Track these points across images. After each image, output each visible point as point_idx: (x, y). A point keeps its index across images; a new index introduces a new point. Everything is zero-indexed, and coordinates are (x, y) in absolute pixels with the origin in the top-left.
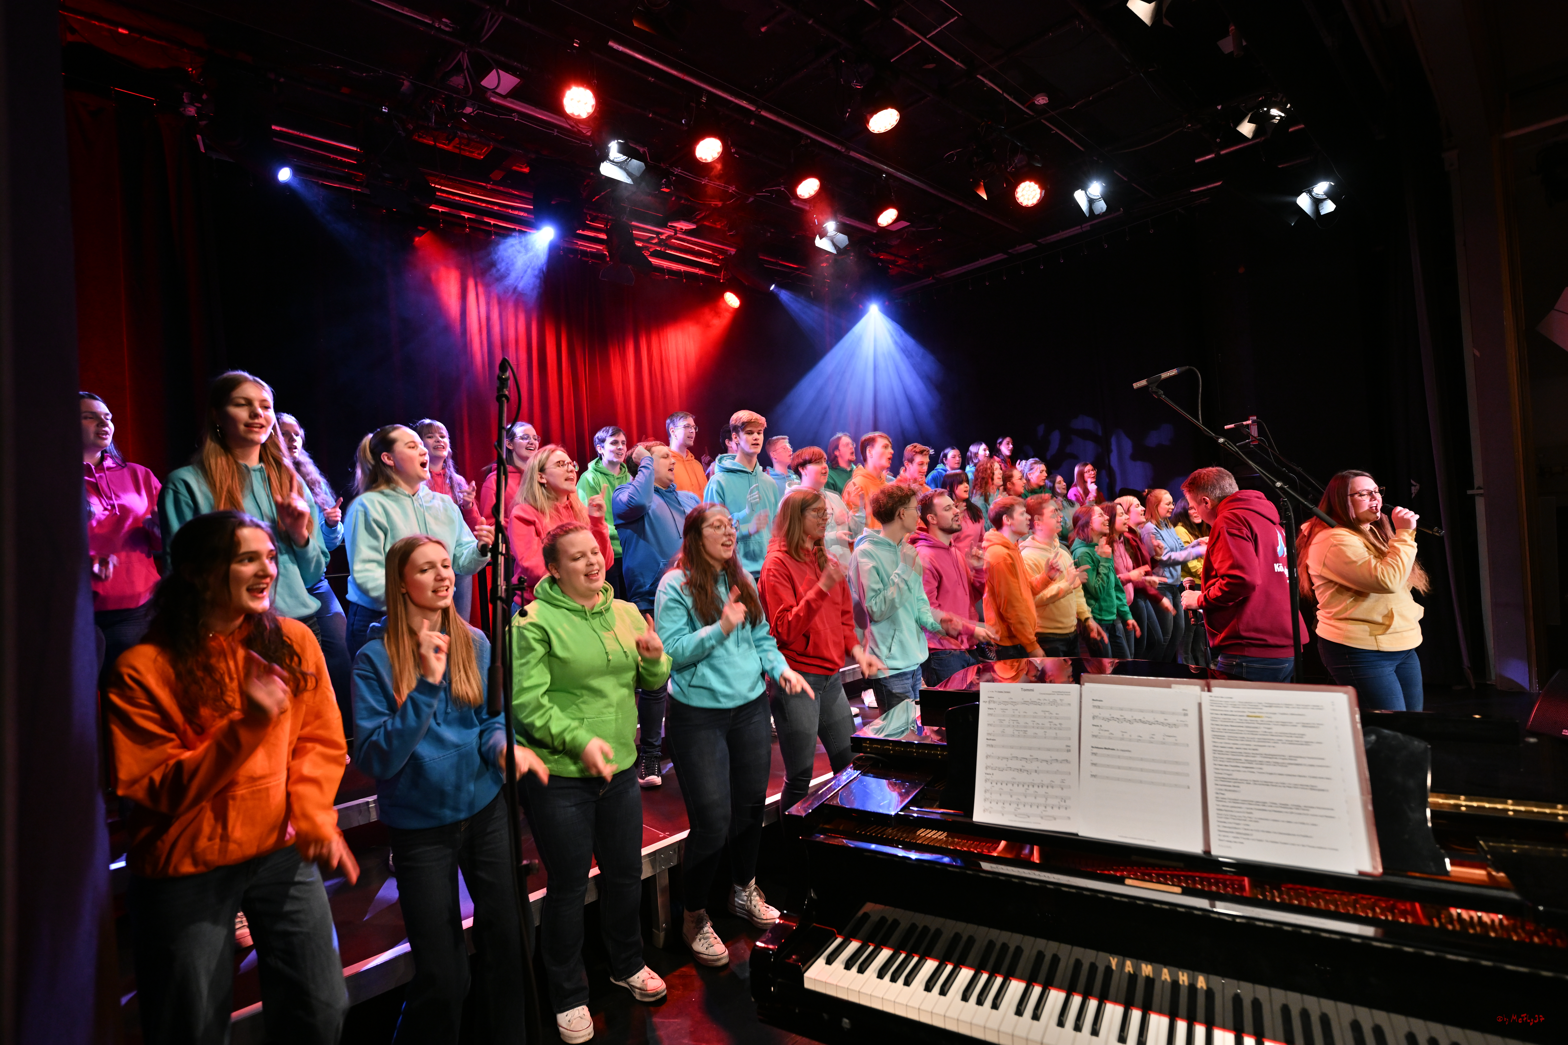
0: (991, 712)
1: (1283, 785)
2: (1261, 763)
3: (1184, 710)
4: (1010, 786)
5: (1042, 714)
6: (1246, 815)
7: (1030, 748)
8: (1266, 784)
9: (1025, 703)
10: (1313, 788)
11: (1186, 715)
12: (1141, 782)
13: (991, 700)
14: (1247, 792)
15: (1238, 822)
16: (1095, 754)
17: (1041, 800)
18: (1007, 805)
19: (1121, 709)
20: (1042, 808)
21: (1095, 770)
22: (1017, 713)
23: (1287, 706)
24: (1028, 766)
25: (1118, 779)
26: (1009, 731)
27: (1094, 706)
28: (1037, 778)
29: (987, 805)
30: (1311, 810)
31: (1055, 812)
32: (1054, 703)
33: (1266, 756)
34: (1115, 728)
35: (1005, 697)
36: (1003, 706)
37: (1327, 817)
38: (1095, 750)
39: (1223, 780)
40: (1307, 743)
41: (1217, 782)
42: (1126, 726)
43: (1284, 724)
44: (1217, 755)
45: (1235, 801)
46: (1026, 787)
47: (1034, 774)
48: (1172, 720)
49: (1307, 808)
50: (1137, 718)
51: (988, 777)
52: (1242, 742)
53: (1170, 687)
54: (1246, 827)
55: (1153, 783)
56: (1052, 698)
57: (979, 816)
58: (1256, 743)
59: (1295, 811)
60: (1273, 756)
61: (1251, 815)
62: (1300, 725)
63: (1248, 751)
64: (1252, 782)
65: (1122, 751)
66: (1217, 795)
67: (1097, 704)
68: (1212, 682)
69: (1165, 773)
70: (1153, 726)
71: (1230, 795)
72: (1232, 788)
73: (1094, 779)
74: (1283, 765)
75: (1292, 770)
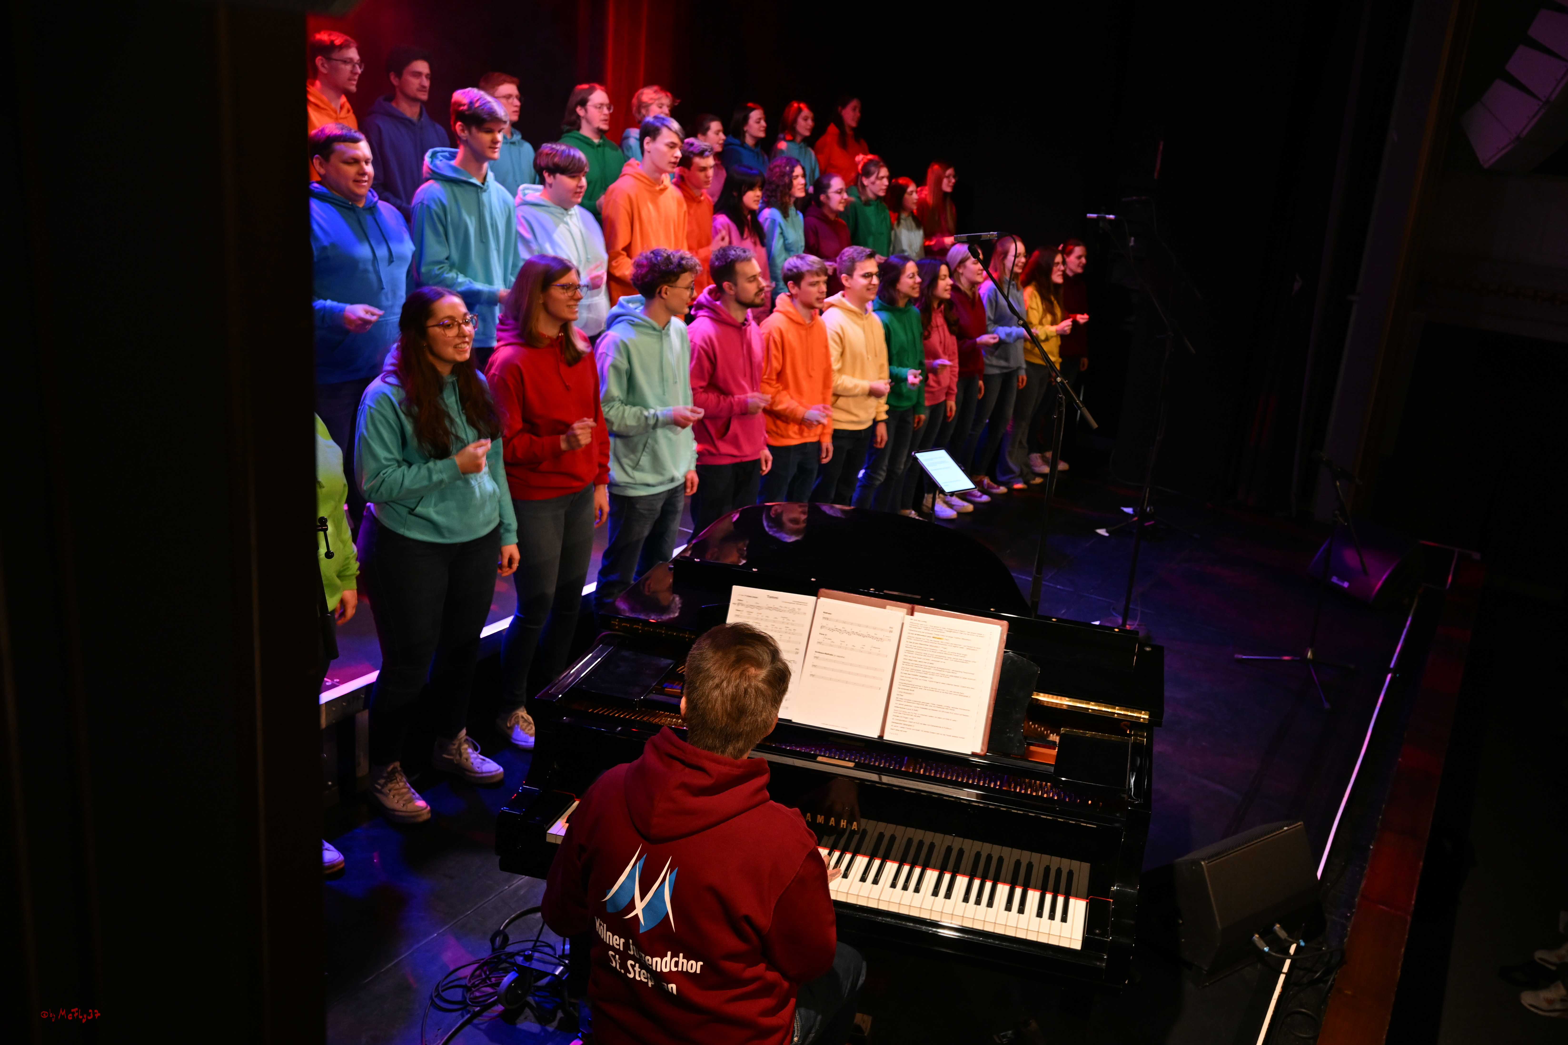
0: (738, 613)
1: (943, 691)
2: (933, 674)
3: (891, 628)
5: (781, 620)
6: (913, 712)
8: (932, 689)
9: (769, 608)
10: (961, 695)
11: (891, 632)
12: (847, 682)
13: (740, 603)
14: (919, 695)
15: (906, 716)
16: (817, 657)
19: (844, 622)
21: (815, 670)
22: (760, 616)
25: (831, 679)
27: (824, 618)
30: (956, 710)
33: (938, 669)
34: (836, 637)
35: (752, 601)
36: (749, 609)
37: (964, 715)
38: (818, 655)
39: (905, 685)
40: (967, 662)
41: (900, 687)
42: (845, 636)
43: (955, 646)
44: (905, 666)
45: (909, 701)
48: (880, 635)
49: (954, 708)
50: (855, 631)
52: (925, 657)
53: (885, 608)
54: (911, 720)
56: (791, 606)
58: (933, 659)
59: (945, 710)
60: (942, 669)
61: (916, 712)
62: (966, 647)
63: (926, 664)
64: (923, 688)
65: (838, 656)
66: (898, 696)
67: (826, 616)
68: (917, 607)
69: (866, 676)
70: (865, 638)
71: (906, 696)
72: (909, 692)
73: (811, 677)
74: (947, 677)
75: (953, 680)
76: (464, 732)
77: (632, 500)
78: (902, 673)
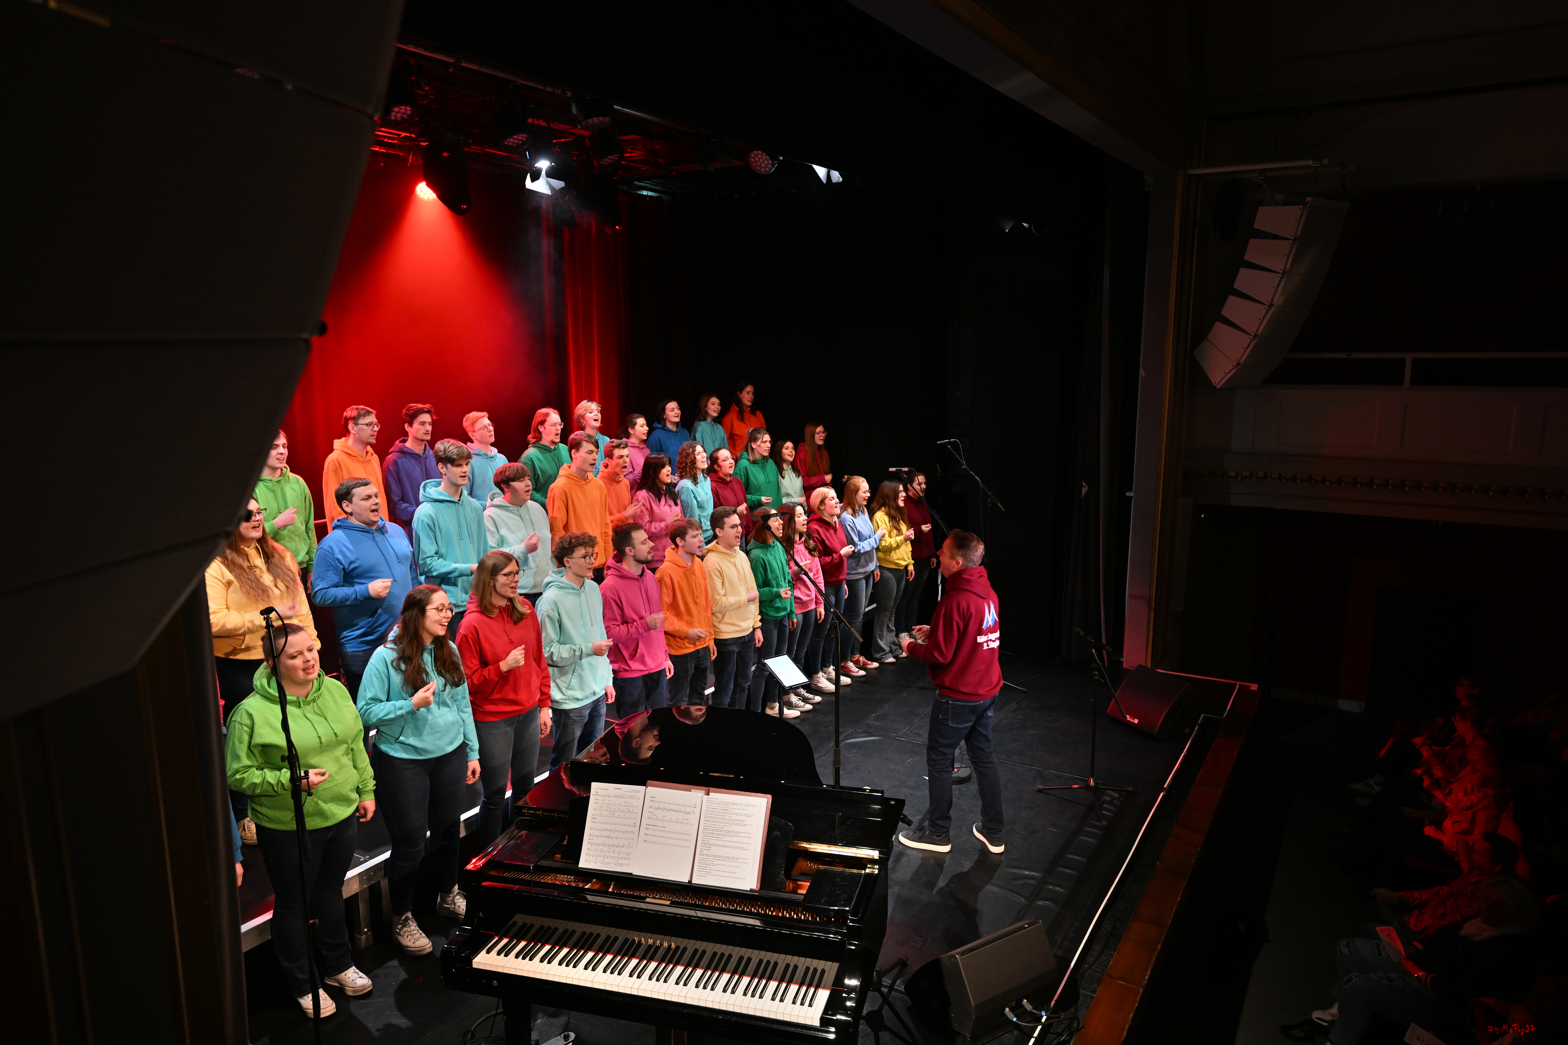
0: (596, 801)
1: (730, 847)
2: (723, 835)
3: (694, 805)
4: (601, 846)
5: (623, 804)
6: (711, 862)
7: (615, 824)
8: (723, 846)
9: (616, 796)
10: (742, 849)
11: (695, 807)
12: (667, 845)
13: (597, 794)
14: (715, 851)
15: (706, 866)
16: (648, 828)
17: (616, 855)
18: (598, 858)
19: (664, 803)
20: (616, 859)
21: (646, 838)
22: (610, 802)
23: (741, 804)
24: (613, 835)
25: (657, 843)
26: (605, 813)
27: (651, 801)
28: (616, 842)
29: (588, 857)
30: (739, 860)
31: (623, 861)
32: (631, 797)
33: (726, 831)
34: (659, 813)
35: (605, 792)
36: (603, 798)
37: (744, 863)
38: (648, 826)
39: (704, 844)
40: (745, 825)
41: (702, 846)
42: (665, 812)
43: (737, 814)
44: (704, 831)
45: (708, 855)
46: (610, 847)
47: (615, 840)
48: (688, 810)
49: (737, 859)
50: (672, 808)
51: (590, 841)
52: (716, 824)
53: (689, 791)
55: (673, 845)
56: (630, 794)
57: (583, 864)
58: (723, 825)
59: (732, 860)
60: (729, 832)
61: (713, 863)
62: (745, 815)
63: (718, 829)
64: (717, 845)
65: (661, 827)
66: (701, 852)
67: (652, 799)
68: (711, 789)
69: (680, 839)
70: (678, 813)
71: (706, 852)
72: (708, 848)
73: (644, 843)
74: (732, 836)
75: (736, 839)
76: (457, 887)
77: (567, 712)
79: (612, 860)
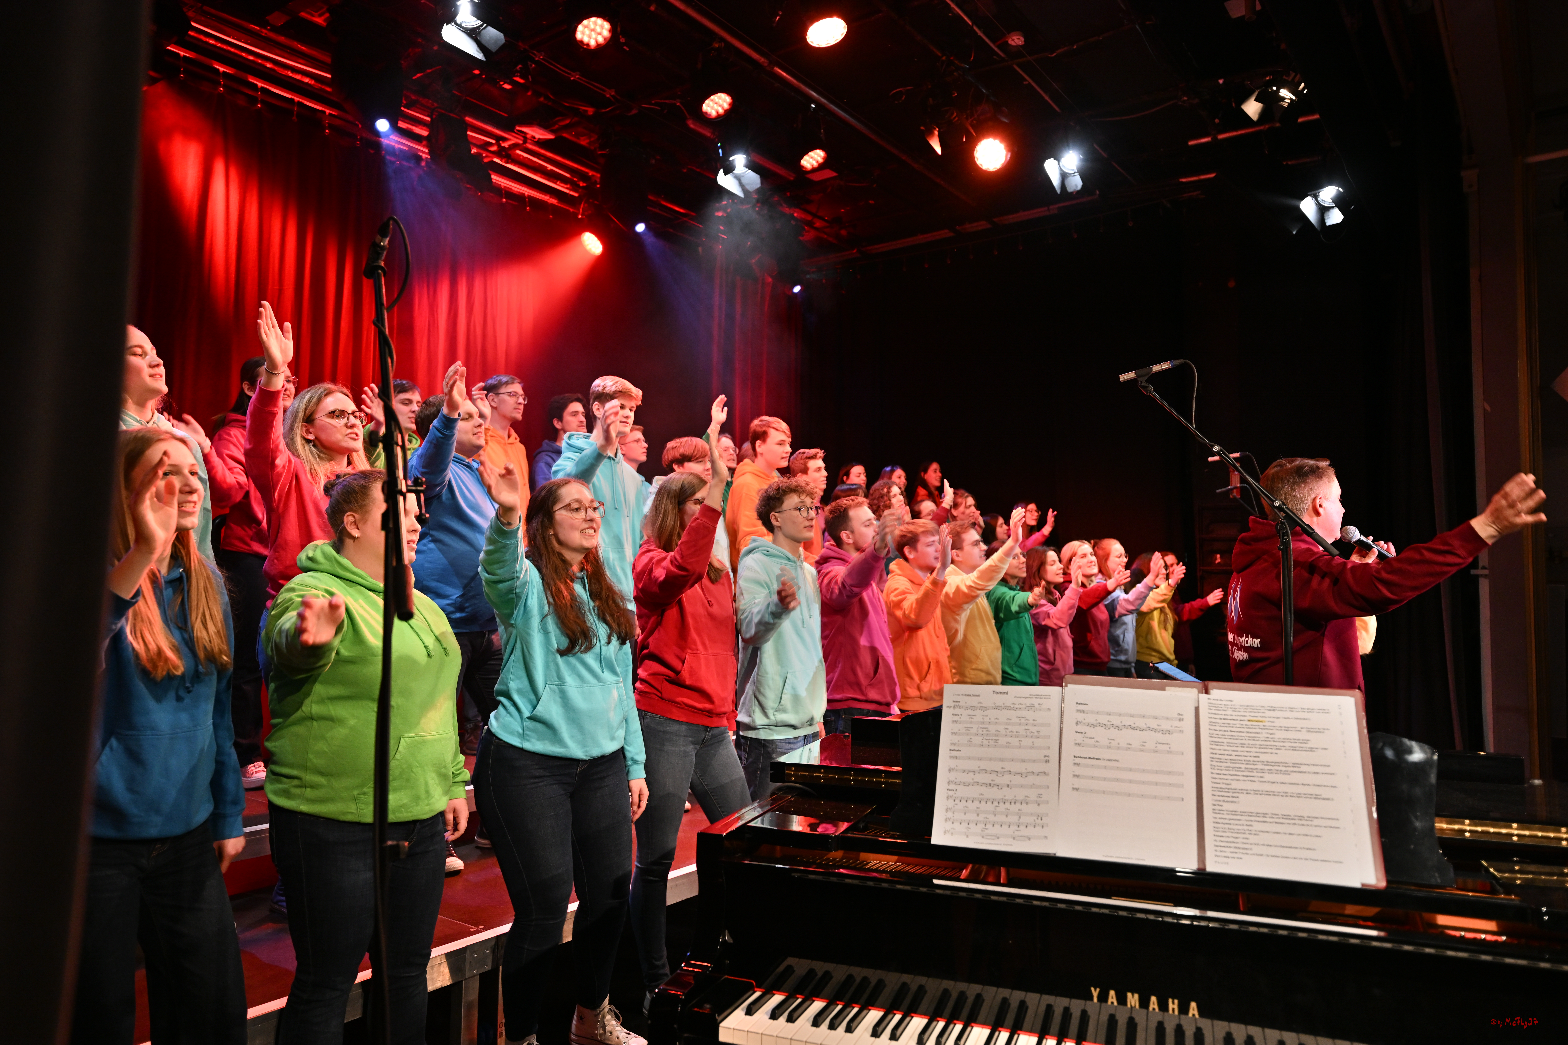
0: (956, 718)
1: (1286, 794)
2: (1262, 771)
3: (1179, 714)
4: (976, 803)
5: (1017, 720)
6: (1246, 828)
7: (1002, 760)
8: (1268, 793)
9: (997, 708)
10: (1317, 797)
11: (1181, 720)
12: (1129, 795)
13: (956, 706)
14: (1247, 803)
15: (1235, 835)
16: (1078, 764)
17: (1013, 819)
18: (972, 825)
19: (1109, 714)
20: (1014, 827)
21: (1077, 783)
22: (987, 719)
23: (1292, 709)
24: (999, 780)
25: (1104, 792)
26: (977, 740)
27: (1078, 711)
28: (1009, 794)
29: (949, 826)
30: (1315, 820)
31: (1030, 831)
32: (1031, 707)
33: (1268, 763)
34: (1100, 734)
35: (973, 701)
36: (970, 712)
37: (1331, 827)
38: (1078, 760)
39: (1221, 790)
40: (1312, 749)
41: (1215, 793)
42: (1113, 733)
43: (1287, 729)
44: (1214, 763)
45: (1234, 813)
46: (996, 804)
47: (1005, 789)
48: (1165, 725)
49: (1310, 818)
50: (1127, 724)
51: (951, 793)
52: (1243, 749)
53: (1164, 690)
54: (1245, 841)
55: (1143, 796)
56: (1028, 702)
57: (938, 838)
58: (1258, 750)
59: (1296, 822)
60: (1275, 763)
61: (1250, 828)
62: (1304, 730)
63: (1248, 758)
64: (1252, 792)
65: (1109, 760)
66: (1214, 807)
67: (1081, 707)
68: (1211, 684)
69: (1156, 784)
70: (1144, 732)
71: (1227, 806)
72: (1230, 799)
73: (1075, 792)
74: (1285, 773)
75: (1295, 778)
78: (1212, 773)
79: (1005, 830)
